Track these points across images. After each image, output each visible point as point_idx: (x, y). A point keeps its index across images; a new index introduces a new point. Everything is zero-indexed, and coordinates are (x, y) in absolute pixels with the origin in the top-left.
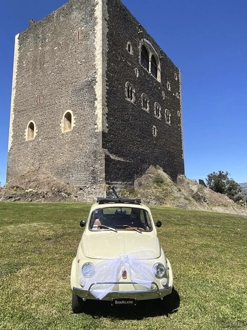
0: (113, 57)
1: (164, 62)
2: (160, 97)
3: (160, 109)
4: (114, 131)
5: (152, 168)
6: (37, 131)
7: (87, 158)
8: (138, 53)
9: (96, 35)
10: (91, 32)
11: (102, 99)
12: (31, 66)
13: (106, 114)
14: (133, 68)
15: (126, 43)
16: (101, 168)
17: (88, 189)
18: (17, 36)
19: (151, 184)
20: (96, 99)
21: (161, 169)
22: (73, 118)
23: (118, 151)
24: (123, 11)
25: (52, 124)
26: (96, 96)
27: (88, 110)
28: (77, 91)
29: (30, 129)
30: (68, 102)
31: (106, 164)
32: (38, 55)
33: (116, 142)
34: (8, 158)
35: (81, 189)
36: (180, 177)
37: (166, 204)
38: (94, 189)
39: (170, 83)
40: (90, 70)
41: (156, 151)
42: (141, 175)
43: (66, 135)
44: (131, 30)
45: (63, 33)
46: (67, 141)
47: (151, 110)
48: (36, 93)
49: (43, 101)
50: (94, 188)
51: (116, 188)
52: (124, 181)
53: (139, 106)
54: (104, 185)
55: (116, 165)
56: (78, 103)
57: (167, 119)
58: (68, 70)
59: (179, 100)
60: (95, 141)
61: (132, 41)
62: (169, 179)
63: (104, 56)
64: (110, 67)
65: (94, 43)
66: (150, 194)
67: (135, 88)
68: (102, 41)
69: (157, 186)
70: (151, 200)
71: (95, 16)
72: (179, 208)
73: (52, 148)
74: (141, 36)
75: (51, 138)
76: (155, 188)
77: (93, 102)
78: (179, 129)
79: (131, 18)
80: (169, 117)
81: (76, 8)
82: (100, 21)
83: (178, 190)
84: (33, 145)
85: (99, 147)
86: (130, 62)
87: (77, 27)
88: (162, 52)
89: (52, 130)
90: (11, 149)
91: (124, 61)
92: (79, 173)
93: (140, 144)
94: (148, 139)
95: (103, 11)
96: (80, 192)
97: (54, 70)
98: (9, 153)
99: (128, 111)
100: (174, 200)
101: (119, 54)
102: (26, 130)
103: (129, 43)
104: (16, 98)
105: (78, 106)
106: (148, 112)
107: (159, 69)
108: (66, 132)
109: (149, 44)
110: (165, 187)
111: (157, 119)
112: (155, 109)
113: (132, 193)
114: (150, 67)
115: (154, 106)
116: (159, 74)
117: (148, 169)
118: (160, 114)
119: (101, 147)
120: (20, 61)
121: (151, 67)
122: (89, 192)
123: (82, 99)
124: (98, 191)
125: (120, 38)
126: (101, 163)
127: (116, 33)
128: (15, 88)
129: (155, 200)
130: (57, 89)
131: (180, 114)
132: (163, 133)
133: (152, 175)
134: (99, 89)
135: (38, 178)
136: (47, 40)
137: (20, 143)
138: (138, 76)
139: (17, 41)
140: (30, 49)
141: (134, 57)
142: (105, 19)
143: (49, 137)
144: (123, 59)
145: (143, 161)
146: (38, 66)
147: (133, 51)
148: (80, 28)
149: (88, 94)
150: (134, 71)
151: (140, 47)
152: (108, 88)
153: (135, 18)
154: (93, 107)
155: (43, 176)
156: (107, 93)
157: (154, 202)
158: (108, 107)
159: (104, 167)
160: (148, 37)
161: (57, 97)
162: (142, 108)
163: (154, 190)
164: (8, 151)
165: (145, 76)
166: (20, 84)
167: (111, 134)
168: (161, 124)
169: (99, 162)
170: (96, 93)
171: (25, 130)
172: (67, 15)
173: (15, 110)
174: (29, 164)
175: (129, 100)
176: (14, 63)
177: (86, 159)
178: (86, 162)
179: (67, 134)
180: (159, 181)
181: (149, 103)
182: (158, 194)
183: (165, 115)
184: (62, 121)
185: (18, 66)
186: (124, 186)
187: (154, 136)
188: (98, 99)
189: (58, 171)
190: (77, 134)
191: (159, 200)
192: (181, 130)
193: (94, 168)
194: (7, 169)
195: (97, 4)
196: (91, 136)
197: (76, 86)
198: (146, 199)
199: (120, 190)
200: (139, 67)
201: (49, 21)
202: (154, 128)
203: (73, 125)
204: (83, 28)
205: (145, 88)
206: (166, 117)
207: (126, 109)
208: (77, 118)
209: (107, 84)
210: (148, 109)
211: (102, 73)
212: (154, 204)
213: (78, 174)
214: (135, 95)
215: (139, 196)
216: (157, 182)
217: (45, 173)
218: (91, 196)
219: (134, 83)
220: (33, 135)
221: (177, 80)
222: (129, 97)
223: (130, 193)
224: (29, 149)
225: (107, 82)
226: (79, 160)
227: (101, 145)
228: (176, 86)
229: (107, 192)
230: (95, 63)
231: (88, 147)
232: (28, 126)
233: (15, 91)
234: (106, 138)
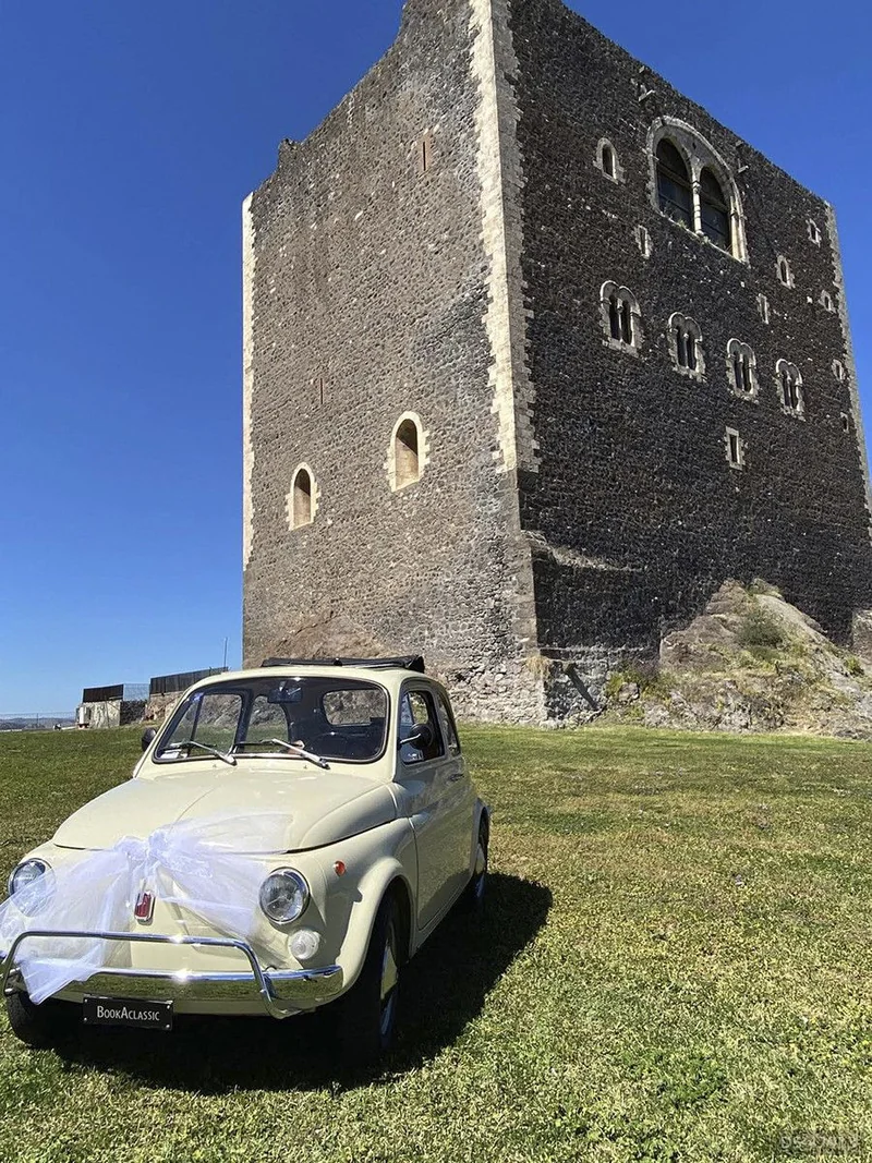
0: (544, 203)
1: (755, 185)
2: (749, 316)
3: (753, 362)
4: (562, 466)
5: (731, 590)
6: (319, 494)
7: (473, 567)
8: (643, 171)
9: (478, 141)
10: (464, 135)
11: (513, 356)
12: (291, 290)
13: (530, 406)
14: (624, 229)
15: (594, 146)
16: (520, 599)
17: (484, 676)
18: (247, 204)
19: (727, 651)
20: (491, 361)
21: (774, 591)
22: (422, 436)
23: (584, 535)
24: (574, 35)
25: (360, 466)
26: (489, 348)
27: (466, 404)
28: (429, 347)
29: (300, 492)
30: (405, 385)
31: (537, 583)
32: (309, 249)
33: (573, 503)
34: (245, 592)
35: (460, 678)
36: (863, 620)
37: (795, 724)
38: (501, 675)
39: (788, 258)
40: (468, 265)
41: (746, 522)
42: (687, 617)
43: (405, 498)
44: (612, 95)
45: (377, 159)
46: (407, 516)
47: (715, 369)
48: (310, 373)
49: (330, 396)
50: (503, 670)
51: (584, 669)
52: (614, 643)
53: (661, 361)
54: (535, 658)
55: (580, 586)
56: (436, 385)
57: (786, 395)
58: (400, 277)
59: (835, 319)
60: (495, 506)
61: (615, 134)
62: (806, 627)
63: (511, 204)
64: (535, 239)
65: (475, 170)
66: (722, 690)
67: (642, 300)
68: (498, 157)
69: (751, 658)
70: (726, 710)
71: (473, 76)
72: (849, 740)
73: (364, 545)
74: (653, 109)
75: (362, 513)
76: (746, 664)
77: (482, 373)
78: (846, 431)
79: (608, 53)
80: (793, 387)
81: (412, 65)
82: (488, 90)
83: (847, 670)
84: (310, 543)
85: (511, 524)
86: (614, 208)
87: (417, 128)
88: (743, 152)
89: (363, 485)
90: (251, 560)
91: (588, 208)
92: (450, 624)
93: (672, 502)
94: (708, 481)
95: (498, 51)
96: (457, 689)
97: (358, 289)
98: (247, 574)
99: (617, 383)
100: (829, 709)
101: (568, 187)
102: (290, 497)
103: (603, 142)
104: (255, 400)
105: (434, 395)
106: (699, 379)
107: (735, 214)
108: (402, 487)
109: (685, 131)
110: (787, 661)
111: (740, 400)
112: (729, 364)
113: (648, 684)
114: (697, 214)
115: (725, 355)
116: (738, 233)
117: (715, 595)
118: (752, 380)
119: (517, 526)
120: (260, 282)
121: (701, 211)
122: (486, 686)
123: (446, 370)
124: (516, 681)
125: (570, 132)
126: (520, 582)
127: (550, 119)
128: (252, 367)
129: (744, 710)
130: (369, 350)
131: (846, 370)
132: (771, 453)
133: (733, 618)
134: (498, 325)
135: (325, 646)
136: (331, 196)
137: (274, 538)
138: (647, 254)
139: (247, 218)
140: (285, 237)
141: (630, 190)
142: (508, 78)
143: (356, 511)
144: (585, 204)
145: (692, 566)
146: (311, 287)
147: (622, 169)
148: (427, 130)
149: (464, 346)
150: (633, 238)
151: (649, 150)
152: (531, 314)
153: (621, 50)
154: (483, 388)
155: (342, 639)
156: (530, 334)
157: (739, 719)
158: (535, 381)
159: (532, 594)
160: (681, 106)
161: (370, 377)
162: (675, 369)
163: (740, 674)
164: (245, 569)
165: (677, 251)
166: (265, 353)
167: (554, 476)
168: (759, 420)
169: (514, 579)
170: (490, 338)
171: (287, 497)
172: (384, 95)
173: (255, 438)
174: (302, 605)
175: (617, 344)
176: (244, 289)
177: (471, 572)
178: (471, 582)
179: (406, 492)
180: (764, 639)
181: (703, 346)
182: (757, 689)
183: (777, 382)
184: (390, 451)
185: (257, 298)
186: (616, 663)
187: (732, 465)
188: (498, 359)
189: (387, 621)
190: (438, 490)
191: (763, 711)
192: (853, 432)
193: (499, 600)
194: (244, 626)
195: (477, 33)
196: (482, 489)
197: (427, 327)
198: (707, 709)
199: (599, 675)
200: (651, 222)
201: (335, 130)
202: (733, 438)
203: (423, 461)
204: (438, 126)
205: (682, 292)
206: (780, 389)
207: (607, 378)
208: (436, 436)
209: (529, 300)
210: (699, 369)
211: (505, 266)
212: (741, 727)
213: (447, 627)
214: (642, 322)
215: (675, 697)
216: (753, 643)
217: (347, 629)
218: (493, 699)
219: (635, 281)
220: (309, 510)
221: (821, 242)
222: (615, 335)
223: (638, 686)
224: (300, 555)
225: (525, 293)
226: (448, 577)
227: (516, 517)
228: (817, 265)
229: (545, 683)
230: (481, 237)
231: (476, 530)
232: (293, 482)
233: (252, 377)
234: (533, 491)
